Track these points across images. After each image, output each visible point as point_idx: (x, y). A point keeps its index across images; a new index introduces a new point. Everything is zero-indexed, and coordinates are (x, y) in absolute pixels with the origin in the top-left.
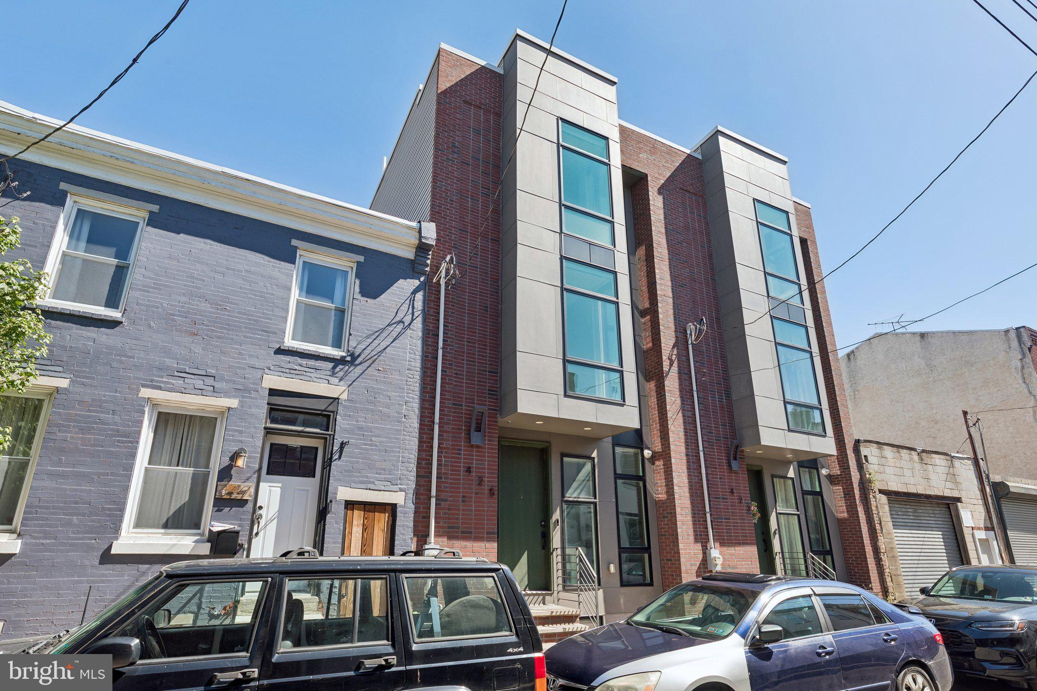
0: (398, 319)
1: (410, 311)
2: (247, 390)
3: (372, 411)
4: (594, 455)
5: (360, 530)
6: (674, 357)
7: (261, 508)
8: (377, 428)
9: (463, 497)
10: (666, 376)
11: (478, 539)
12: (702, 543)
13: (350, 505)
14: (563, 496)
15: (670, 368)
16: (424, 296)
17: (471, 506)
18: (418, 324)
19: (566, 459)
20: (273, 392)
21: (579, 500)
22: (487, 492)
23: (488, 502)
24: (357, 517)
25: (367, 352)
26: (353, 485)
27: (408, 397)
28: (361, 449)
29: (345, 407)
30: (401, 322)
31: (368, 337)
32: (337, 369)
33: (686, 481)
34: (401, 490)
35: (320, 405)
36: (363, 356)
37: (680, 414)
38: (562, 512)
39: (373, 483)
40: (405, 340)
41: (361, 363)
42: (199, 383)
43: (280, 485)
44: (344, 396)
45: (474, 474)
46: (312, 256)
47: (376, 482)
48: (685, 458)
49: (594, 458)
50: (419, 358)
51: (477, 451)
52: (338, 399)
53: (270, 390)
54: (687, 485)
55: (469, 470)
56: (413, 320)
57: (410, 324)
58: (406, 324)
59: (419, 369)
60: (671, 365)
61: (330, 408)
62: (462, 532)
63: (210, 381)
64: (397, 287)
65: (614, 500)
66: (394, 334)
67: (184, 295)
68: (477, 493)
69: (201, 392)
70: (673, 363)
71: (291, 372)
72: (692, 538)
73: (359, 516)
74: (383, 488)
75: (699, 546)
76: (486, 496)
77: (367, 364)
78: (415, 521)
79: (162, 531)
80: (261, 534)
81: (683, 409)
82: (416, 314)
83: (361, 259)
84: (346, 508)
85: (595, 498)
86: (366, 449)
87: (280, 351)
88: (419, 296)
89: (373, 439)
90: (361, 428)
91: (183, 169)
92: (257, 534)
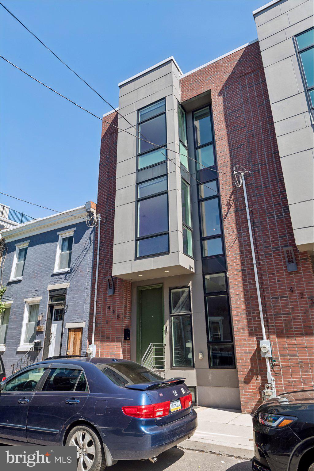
0: (85, 248)
1: (90, 242)
2: (44, 293)
3: (76, 290)
4: (190, 284)
5: (73, 339)
6: (232, 202)
7: (52, 333)
8: (77, 296)
9: (107, 321)
10: (225, 218)
11: (113, 341)
12: (257, 335)
13: (70, 330)
14: (170, 312)
15: (228, 211)
16: (94, 233)
17: (110, 325)
18: (92, 247)
19: (172, 291)
20: (51, 291)
21: (180, 314)
22: (117, 317)
23: (117, 322)
24: (72, 333)
25: (75, 266)
26: (70, 321)
27: (88, 280)
28: (73, 306)
29: (69, 290)
30: (87, 248)
31: (76, 260)
32: (67, 276)
33: (242, 290)
34: (84, 321)
35: (62, 292)
36: (74, 268)
37: (237, 242)
38: (170, 322)
39: (76, 320)
40: (87, 256)
41: (73, 271)
42: (34, 293)
43: (56, 324)
44: (68, 287)
45: (111, 309)
46: (64, 235)
47: (77, 319)
48: (240, 273)
49: (189, 286)
50: (92, 261)
51: (113, 298)
52: (67, 288)
53: (50, 290)
54: (242, 293)
55: (109, 308)
56: (90, 246)
57: (89, 248)
58: (88, 249)
59: (91, 267)
60: (229, 209)
61: (65, 293)
62: (106, 338)
63: (36, 292)
64: (86, 234)
65: (204, 311)
66: (84, 255)
67: (33, 266)
68: (112, 319)
69: (35, 296)
70: (231, 206)
71: (55, 282)
72: (246, 332)
73: (73, 334)
74: (79, 321)
75: (255, 339)
76: (116, 319)
77: (75, 271)
78: (88, 334)
79: (29, 343)
80: (52, 343)
81: (239, 237)
82: (91, 243)
83: (75, 229)
84: (69, 331)
85: (191, 312)
86: (74, 306)
87: (53, 276)
88: (93, 234)
89: (77, 301)
90: (73, 298)
91: (30, 226)
92: (51, 342)
